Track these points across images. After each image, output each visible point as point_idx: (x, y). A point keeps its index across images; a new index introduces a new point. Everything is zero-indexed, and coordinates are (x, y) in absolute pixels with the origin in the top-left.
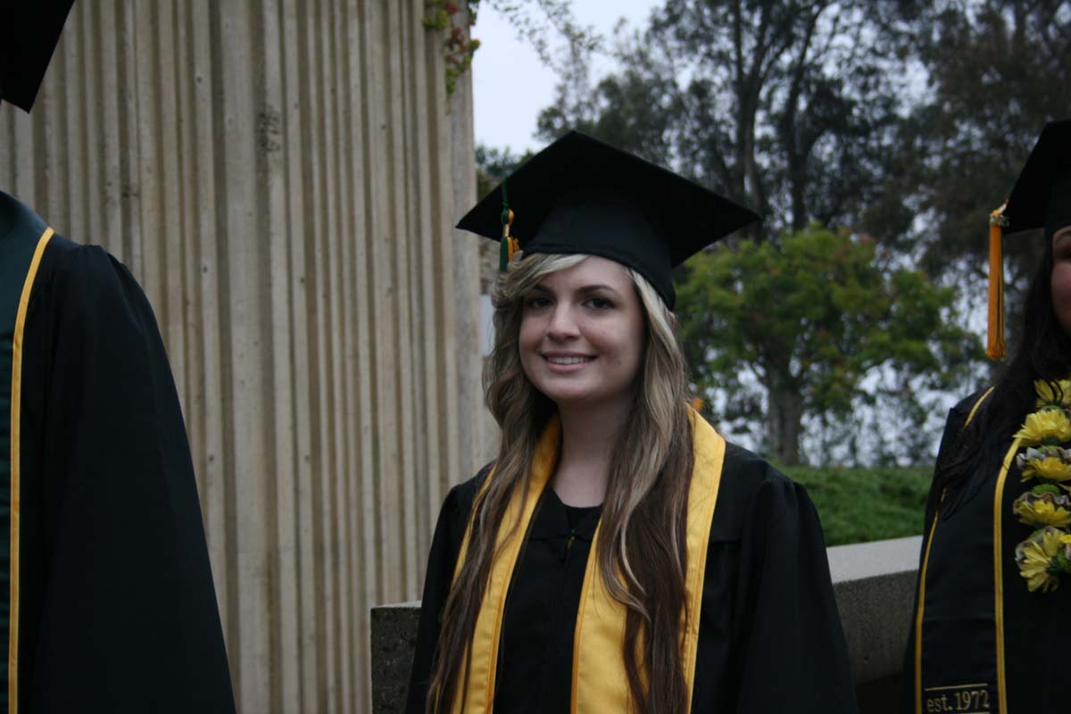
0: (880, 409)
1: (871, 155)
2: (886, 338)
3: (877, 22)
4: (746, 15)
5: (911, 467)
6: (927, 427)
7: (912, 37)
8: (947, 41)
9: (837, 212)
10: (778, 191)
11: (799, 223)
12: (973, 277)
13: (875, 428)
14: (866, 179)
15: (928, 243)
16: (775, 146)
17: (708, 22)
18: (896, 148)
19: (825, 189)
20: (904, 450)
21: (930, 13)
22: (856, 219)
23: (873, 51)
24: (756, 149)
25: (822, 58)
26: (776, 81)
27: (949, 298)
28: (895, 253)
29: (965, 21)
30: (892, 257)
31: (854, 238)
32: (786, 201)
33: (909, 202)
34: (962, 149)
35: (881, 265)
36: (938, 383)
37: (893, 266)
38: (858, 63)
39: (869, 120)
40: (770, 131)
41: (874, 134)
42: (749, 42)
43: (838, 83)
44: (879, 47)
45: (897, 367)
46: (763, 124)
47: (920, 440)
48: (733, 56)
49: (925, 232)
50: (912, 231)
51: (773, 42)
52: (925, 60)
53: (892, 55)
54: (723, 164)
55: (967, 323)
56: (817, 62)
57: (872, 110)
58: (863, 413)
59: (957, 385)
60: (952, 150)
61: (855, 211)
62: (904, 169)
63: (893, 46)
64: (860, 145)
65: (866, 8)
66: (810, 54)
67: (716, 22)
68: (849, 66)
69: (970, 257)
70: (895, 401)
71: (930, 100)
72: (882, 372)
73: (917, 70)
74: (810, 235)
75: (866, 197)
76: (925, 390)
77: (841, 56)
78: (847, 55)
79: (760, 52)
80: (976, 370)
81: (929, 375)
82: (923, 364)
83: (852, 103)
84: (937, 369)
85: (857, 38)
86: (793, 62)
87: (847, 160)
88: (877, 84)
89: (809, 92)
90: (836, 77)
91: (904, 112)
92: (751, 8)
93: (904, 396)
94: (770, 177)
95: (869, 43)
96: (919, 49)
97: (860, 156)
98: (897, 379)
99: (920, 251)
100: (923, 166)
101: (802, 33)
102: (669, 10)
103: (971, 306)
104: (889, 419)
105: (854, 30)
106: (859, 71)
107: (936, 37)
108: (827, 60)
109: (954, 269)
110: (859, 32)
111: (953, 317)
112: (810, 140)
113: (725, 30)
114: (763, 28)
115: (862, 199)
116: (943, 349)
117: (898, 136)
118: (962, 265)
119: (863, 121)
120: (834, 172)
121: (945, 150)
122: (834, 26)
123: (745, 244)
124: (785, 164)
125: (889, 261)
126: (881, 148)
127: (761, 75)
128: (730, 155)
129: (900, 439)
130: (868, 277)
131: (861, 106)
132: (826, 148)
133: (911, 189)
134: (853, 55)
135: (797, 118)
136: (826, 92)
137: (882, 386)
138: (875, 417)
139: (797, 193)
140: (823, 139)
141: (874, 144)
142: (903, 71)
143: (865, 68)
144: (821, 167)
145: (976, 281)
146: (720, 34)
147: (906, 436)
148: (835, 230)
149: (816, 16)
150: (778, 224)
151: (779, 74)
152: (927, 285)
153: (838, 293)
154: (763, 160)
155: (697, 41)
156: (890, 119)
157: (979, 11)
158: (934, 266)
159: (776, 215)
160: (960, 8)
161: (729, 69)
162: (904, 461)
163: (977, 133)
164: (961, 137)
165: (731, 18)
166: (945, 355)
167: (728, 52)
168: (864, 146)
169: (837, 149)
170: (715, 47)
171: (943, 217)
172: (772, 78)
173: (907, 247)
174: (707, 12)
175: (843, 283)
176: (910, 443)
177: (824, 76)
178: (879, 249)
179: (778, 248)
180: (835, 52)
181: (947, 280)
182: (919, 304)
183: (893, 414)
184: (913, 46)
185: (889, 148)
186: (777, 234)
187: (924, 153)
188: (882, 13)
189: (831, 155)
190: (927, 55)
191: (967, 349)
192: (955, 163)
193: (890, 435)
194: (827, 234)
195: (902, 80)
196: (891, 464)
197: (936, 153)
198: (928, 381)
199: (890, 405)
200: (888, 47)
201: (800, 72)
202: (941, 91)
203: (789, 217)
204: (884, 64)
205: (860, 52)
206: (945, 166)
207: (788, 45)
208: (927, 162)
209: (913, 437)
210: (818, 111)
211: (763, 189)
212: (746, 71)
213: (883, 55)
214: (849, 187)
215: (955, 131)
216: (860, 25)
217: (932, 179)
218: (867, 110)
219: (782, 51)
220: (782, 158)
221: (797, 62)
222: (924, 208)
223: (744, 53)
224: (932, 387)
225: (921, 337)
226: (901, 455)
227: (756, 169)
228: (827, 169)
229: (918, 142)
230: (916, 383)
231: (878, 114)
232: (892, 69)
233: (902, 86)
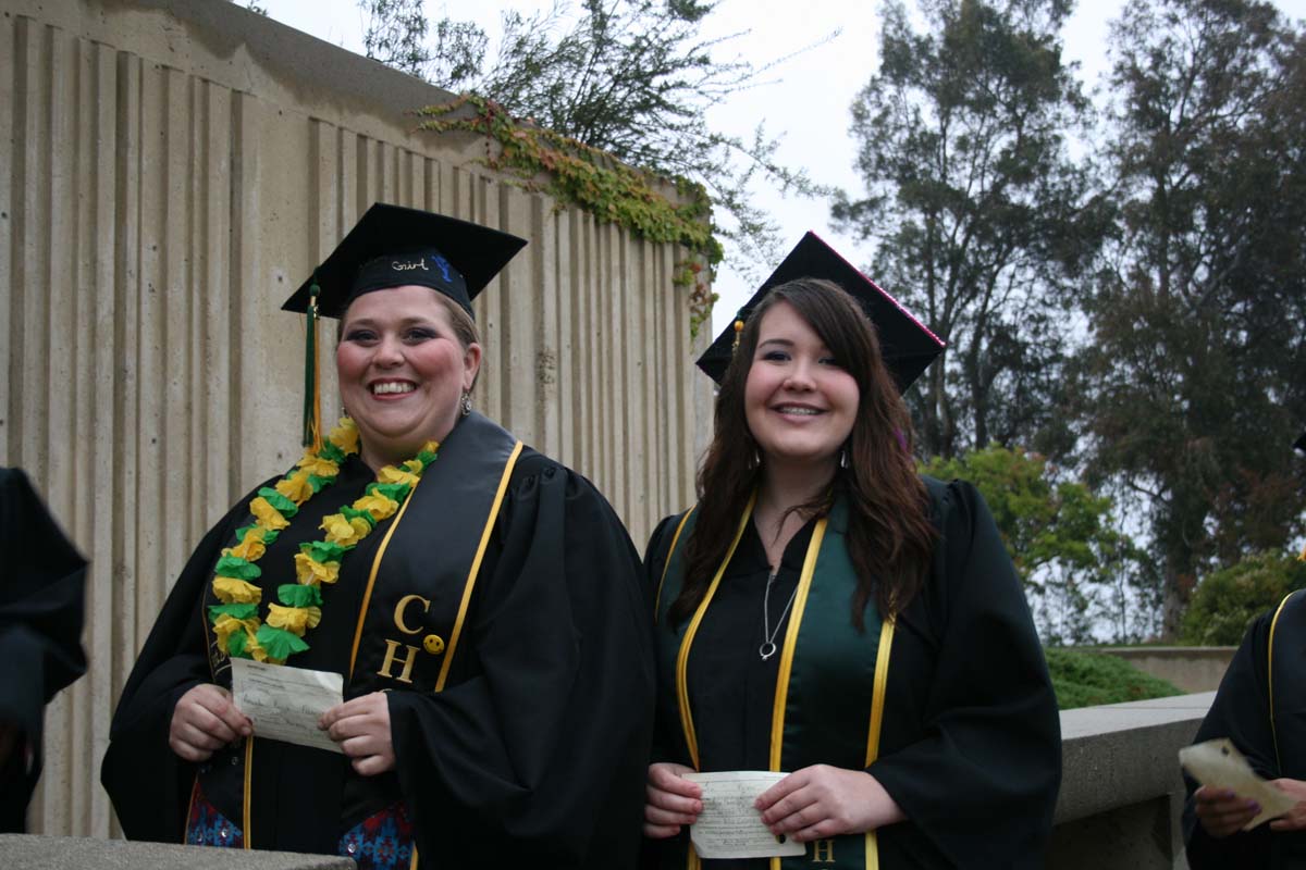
0: (1049, 597)
1: (1041, 388)
2: (1053, 539)
3: (1047, 278)
4: (938, 272)
5: (1074, 646)
6: (1087, 613)
7: (1075, 291)
8: (1104, 295)
9: (1013, 434)
10: (964, 416)
11: (982, 442)
12: (1126, 489)
13: (1044, 613)
14: (1037, 408)
15: (1088, 460)
16: (962, 379)
17: (907, 277)
18: (1062, 381)
19: (1003, 414)
20: (1068, 632)
21: (1090, 272)
22: (1028, 440)
23: (1043, 302)
24: (946, 381)
25: (1001, 307)
26: (963, 326)
27: (1106, 506)
28: (1061, 469)
29: (1119, 277)
30: (1059, 472)
31: (1026, 455)
32: (971, 424)
33: (1073, 426)
34: (1116, 384)
35: (1050, 479)
36: (1097, 577)
37: (1060, 479)
38: (1031, 312)
39: (1040, 358)
40: (958, 367)
41: (1043, 371)
42: (941, 294)
43: (1014, 328)
44: (1048, 301)
45: (1063, 563)
46: (951, 361)
47: (1081, 624)
48: (927, 305)
49: (1086, 450)
50: (1076, 451)
51: (960, 294)
52: (1086, 310)
53: (1059, 306)
54: (918, 394)
55: (1121, 528)
56: (996, 311)
57: (1042, 350)
58: (1035, 601)
59: (1113, 579)
60: (1108, 383)
61: (1028, 433)
62: (1069, 399)
63: (1059, 298)
64: (1032, 379)
65: (1037, 268)
66: (991, 304)
67: (913, 277)
68: (1023, 314)
69: (1124, 472)
70: (1061, 591)
71: (1090, 343)
72: (1049, 567)
73: (1080, 319)
74: (991, 452)
75: (1037, 422)
76: (1086, 582)
77: (1017, 306)
78: (1021, 305)
79: (949, 302)
80: (1129, 566)
81: (1090, 570)
82: (1085, 561)
83: (1026, 345)
84: (1096, 565)
85: (1030, 292)
86: (976, 311)
87: (1021, 391)
88: (1046, 328)
89: (990, 335)
90: (1012, 323)
91: (1069, 352)
92: (942, 266)
93: (1068, 586)
94: (957, 405)
95: (1040, 296)
96: (1081, 301)
97: (1033, 388)
98: (1063, 575)
99: (1082, 467)
100: (1085, 397)
101: (984, 287)
102: (875, 267)
103: (1125, 514)
104: (1055, 606)
105: (1027, 285)
106: (1031, 318)
107: (1095, 291)
108: (1004, 309)
109: (1111, 482)
110: (1031, 287)
111: (1110, 524)
112: (991, 375)
113: (921, 284)
114: (952, 283)
115: (1034, 423)
116: (1102, 549)
117: (1064, 372)
118: (1117, 479)
119: (1035, 360)
120: (1011, 400)
121: (1103, 383)
122: (1011, 282)
123: (937, 460)
124: (970, 394)
125: (1056, 476)
126: (1049, 381)
127: (950, 321)
128: (924, 386)
129: (1066, 623)
130: (1039, 488)
131: (1033, 346)
132: (1004, 381)
133: (1075, 416)
134: (1026, 305)
135: (980, 356)
136: (1004, 335)
137: (1050, 578)
138: (1045, 604)
139: (979, 418)
140: (1001, 374)
141: (1044, 378)
142: (1068, 318)
143: (1036, 316)
144: (999, 398)
145: (1129, 492)
146: (917, 288)
147: (1070, 620)
148: (1011, 449)
149: (997, 272)
150: (964, 444)
151: (965, 320)
152: (1088, 495)
153: (1014, 501)
154: (952, 391)
155: (898, 293)
156: (1057, 358)
157: (1130, 270)
158: (1093, 479)
159: (962, 436)
160: (1115, 269)
161: (924, 316)
162: (1068, 642)
163: (1129, 370)
164: (1116, 373)
165: (926, 274)
166: (1102, 555)
167: (924, 301)
168: (1036, 379)
169: (1013, 382)
170: (912, 298)
171: (1101, 439)
172: (959, 323)
173: (1071, 464)
174: (906, 269)
175: (1018, 494)
176: (1074, 626)
177: (1002, 322)
178: (1048, 465)
179: (964, 462)
180: (1011, 303)
181: (1104, 492)
182: (1081, 511)
183: (1059, 604)
184: (1076, 297)
185: (1057, 381)
186: (964, 451)
187: (1085, 386)
188: (1050, 271)
189: (1008, 387)
190: (1087, 306)
191: (1121, 548)
192: (1111, 395)
193: (1057, 620)
194: (1004, 451)
195: (1067, 326)
196: (1057, 644)
197: (1095, 386)
198: (1089, 575)
199: (1057, 594)
200: (1056, 300)
201: (982, 318)
202: (1098, 335)
203: (973, 438)
204: (1051, 313)
205: (1032, 303)
206: (1103, 396)
207: (973, 296)
208: (1087, 393)
209: (1077, 621)
210: (998, 350)
211: (951, 415)
212: (938, 317)
213: (1051, 305)
214: (1023, 414)
215: (1112, 368)
216: (1033, 280)
217: (1092, 408)
218: (1038, 350)
219: (968, 301)
220: (967, 389)
221: (980, 310)
222: (1085, 431)
223: (937, 303)
224: (1092, 580)
225: (1083, 539)
226: (1067, 636)
227: (946, 397)
228: (1005, 399)
229: (1081, 377)
230: (1078, 577)
231: (1048, 353)
232: (1059, 316)
233: (1067, 331)
